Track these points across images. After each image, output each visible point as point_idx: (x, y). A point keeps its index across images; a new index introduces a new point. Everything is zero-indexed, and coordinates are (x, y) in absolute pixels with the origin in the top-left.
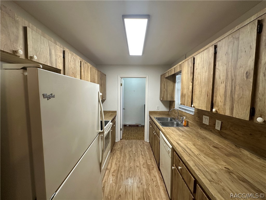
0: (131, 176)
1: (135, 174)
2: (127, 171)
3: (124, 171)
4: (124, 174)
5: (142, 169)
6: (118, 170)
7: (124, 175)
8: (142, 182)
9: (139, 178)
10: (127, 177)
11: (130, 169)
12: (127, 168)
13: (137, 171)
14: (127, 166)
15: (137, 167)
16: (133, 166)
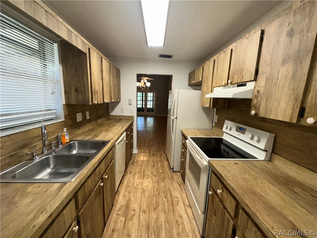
0: (154, 196)
1: (149, 200)
2: (160, 203)
3: (164, 203)
4: (164, 200)
5: (138, 206)
6: (172, 204)
7: (163, 197)
8: (142, 191)
9: (144, 195)
10: (159, 195)
11: (156, 207)
12: (160, 208)
13: (145, 203)
14: (160, 213)
15: (145, 211)
16: (151, 211)
